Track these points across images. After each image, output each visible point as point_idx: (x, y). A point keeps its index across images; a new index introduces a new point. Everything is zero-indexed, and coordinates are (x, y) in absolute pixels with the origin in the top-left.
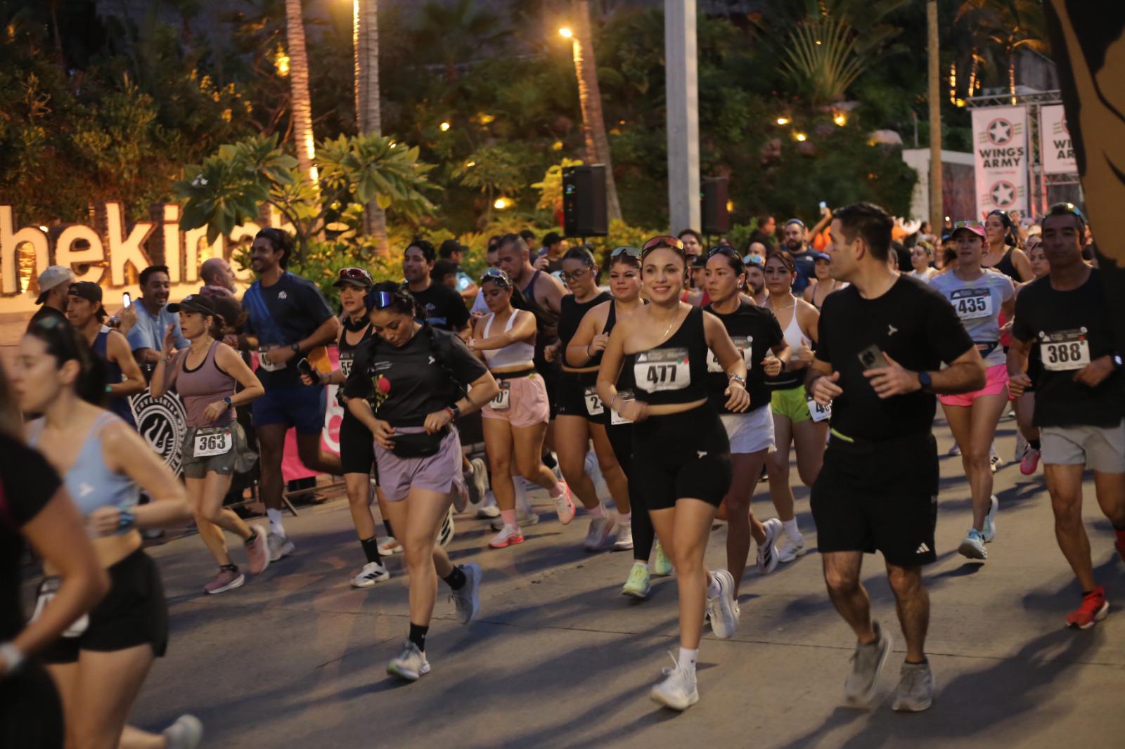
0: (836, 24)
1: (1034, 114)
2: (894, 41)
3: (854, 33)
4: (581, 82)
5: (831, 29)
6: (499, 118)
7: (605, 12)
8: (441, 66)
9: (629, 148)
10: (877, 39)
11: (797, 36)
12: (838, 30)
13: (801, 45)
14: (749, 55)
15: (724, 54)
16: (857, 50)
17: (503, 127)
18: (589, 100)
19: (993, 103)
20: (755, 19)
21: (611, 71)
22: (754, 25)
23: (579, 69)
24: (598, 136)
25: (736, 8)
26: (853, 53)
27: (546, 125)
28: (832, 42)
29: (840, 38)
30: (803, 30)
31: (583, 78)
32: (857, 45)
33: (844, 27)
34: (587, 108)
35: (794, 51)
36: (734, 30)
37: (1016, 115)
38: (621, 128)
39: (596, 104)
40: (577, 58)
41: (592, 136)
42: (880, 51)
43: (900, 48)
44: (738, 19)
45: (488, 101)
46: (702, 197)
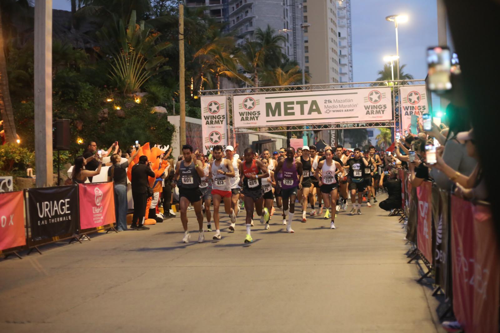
0: (137, 55)
1: (230, 100)
2: (164, 64)
3: (145, 59)
5: (134, 57)
7: (22, 44)
9: (30, 110)
10: (156, 62)
11: (118, 60)
12: (137, 58)
13: (119, 64)
14: (93, 68)
15: (81, 66)
16: (146, 68)
18: (1, 80)
19: (211, 94)
20: (97, 50)
21: (23, 72)
22: (97, 53)
25: (88, 45)
26: (144, 69)
28: (134, 64)
29: (138, 62)
30: (121, 58)
32: (147, 66)
33: (141, 57)
35: (116, 67)
36: (86, 55)
37: (221, 99)
38: (27, 100)
39: (6, 82)
41: (3, 100)
42: (158, 69)
43: (167, 68)
44: (89, 50)
46: (55, 129)
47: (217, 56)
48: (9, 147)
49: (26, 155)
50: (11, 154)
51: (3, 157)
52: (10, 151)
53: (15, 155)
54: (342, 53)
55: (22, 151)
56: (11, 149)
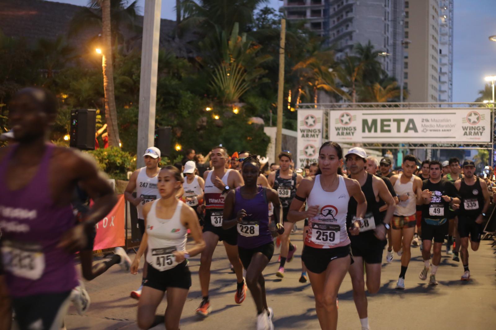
0: (237, 66)
1: (327, 114)
2: (264, 76)
3: (245, 71)
4: (105, 76)
5: (235, 68)
6: (70, 96)
7: (128, 51)
8: (47, 70)
9: (132, 115)
10: (256, 74)
11: (218, 70)
12: (238, 70)
13: (220, 74)
14: (195, 77)
15: (183, 75)
16: (246, 79)
17: (72, 101)
18: (108, 86)
19: (308, 107)
20: (199, 60)
21: (127, 78)
22: (198, 62)
23: (104, 70)
24: (111, 104)
25: (191, 55)
26: (244, 81)
27: (93, 101)
28: (234, 75)
29: (238, 73)
30: (222, 68)
32: (246, 77)
33: (241, 68)
34: (106, 90)
35: (217, 77)
36: (189, 64)
37: (318, 113)
38: (130, 106)
39: (111, 88)
40: (104, 65)
41: (108, 104)
42: (257, 80)
43: (266, 80)
44: (191, 60)
45: (66, 88)
46: (156, 137)
47: (316, 70)
48: (111, 150)
49: (128, 159)
50: (113, 157)
51: (105, 159)
52: (112, 154)
53: (117, 158)
54: (443, 71)
55: (124, 155)
56: (113, 152)
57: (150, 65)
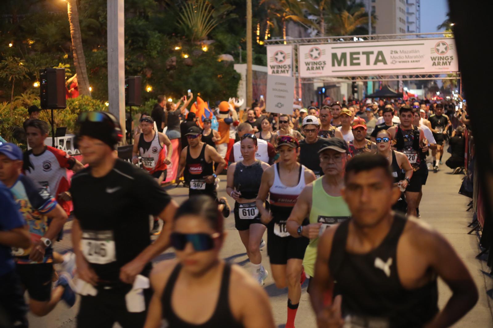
0: (204, 3)
1: (296, 49)
2: (231, 12)
3: (212, 7)
4: (71, 24)
5: (202, 5)
6: (37, 42)
8: (11, 16)
9: (101, 59)
10: (223, 10)
11: (185, 8)
12: (205, 6)
13: (187, 12)
14: (162, 16)
15: (149, 14)
16: (214, 15)
17: (39, 47)
18: (74, 33)
19: (277, 43)
21: (93, 21)
23: (70, 17)
24: (79, 52)
26: (211, 17)
27: (60, 46)
28: (202, 12)
29: (206, 10)
30: (188, 5)
31: (72, 22)
32: (214, 14)
33: (208, 5)
34: (73, 37)
35: (184, 15)
36: (155, 3)
37: (287, 49)
38: (98, 49)
39: (78, 35)
40: (69, 12)
41: (76, 53)
42: (224, 17)
43: (234, 16)
45: (32, 33)
46: (127, 86)
47: (283, 1)
48: (82, 99)
49: (99, 107)
50: (85, 106)
51: (77, 109)
52: (83, 103)
53: (88, 108)
55: (95, 103)
56: (84, 102)
57: (116, 15)
